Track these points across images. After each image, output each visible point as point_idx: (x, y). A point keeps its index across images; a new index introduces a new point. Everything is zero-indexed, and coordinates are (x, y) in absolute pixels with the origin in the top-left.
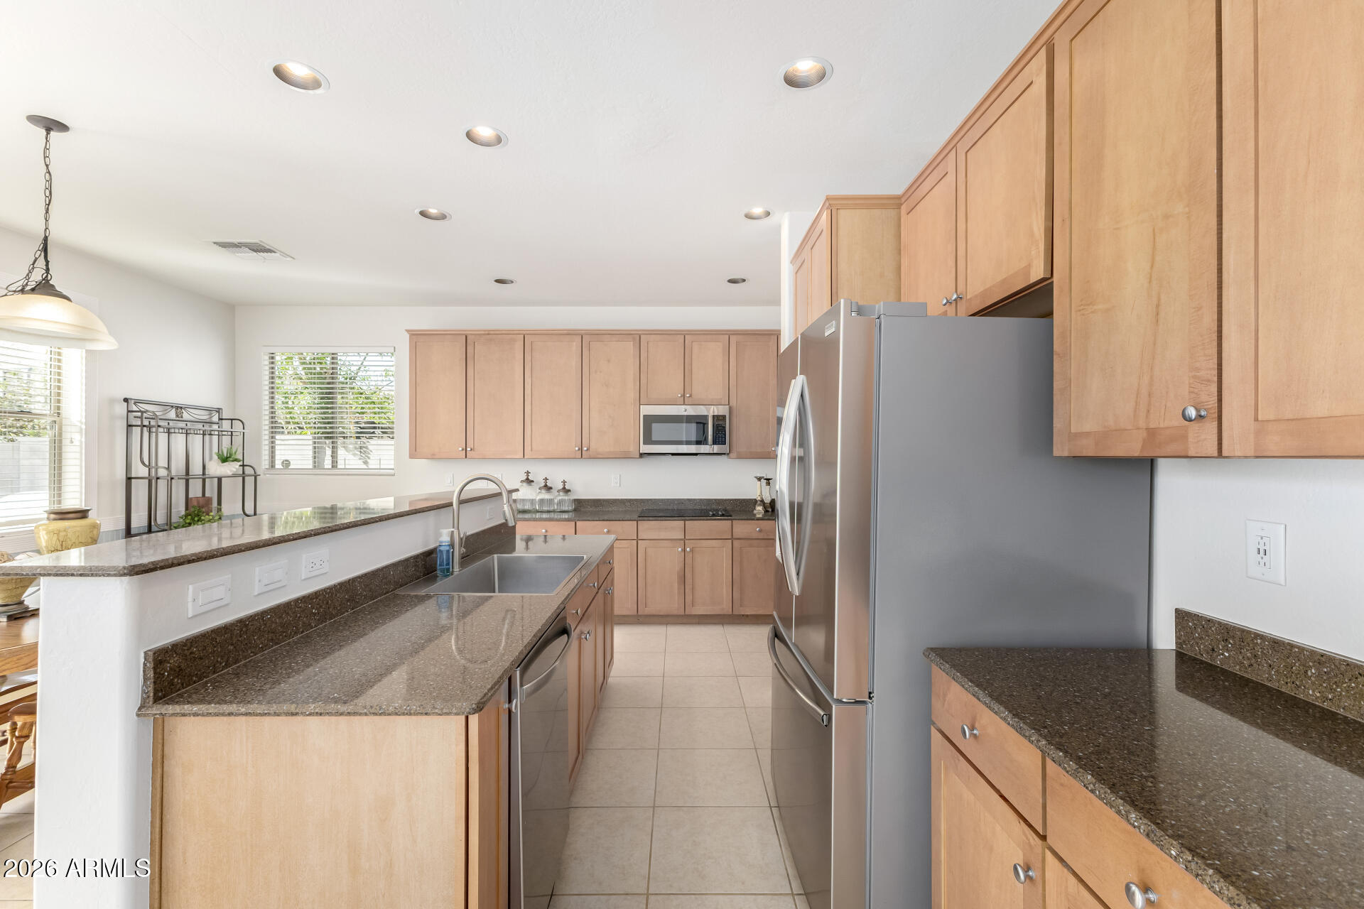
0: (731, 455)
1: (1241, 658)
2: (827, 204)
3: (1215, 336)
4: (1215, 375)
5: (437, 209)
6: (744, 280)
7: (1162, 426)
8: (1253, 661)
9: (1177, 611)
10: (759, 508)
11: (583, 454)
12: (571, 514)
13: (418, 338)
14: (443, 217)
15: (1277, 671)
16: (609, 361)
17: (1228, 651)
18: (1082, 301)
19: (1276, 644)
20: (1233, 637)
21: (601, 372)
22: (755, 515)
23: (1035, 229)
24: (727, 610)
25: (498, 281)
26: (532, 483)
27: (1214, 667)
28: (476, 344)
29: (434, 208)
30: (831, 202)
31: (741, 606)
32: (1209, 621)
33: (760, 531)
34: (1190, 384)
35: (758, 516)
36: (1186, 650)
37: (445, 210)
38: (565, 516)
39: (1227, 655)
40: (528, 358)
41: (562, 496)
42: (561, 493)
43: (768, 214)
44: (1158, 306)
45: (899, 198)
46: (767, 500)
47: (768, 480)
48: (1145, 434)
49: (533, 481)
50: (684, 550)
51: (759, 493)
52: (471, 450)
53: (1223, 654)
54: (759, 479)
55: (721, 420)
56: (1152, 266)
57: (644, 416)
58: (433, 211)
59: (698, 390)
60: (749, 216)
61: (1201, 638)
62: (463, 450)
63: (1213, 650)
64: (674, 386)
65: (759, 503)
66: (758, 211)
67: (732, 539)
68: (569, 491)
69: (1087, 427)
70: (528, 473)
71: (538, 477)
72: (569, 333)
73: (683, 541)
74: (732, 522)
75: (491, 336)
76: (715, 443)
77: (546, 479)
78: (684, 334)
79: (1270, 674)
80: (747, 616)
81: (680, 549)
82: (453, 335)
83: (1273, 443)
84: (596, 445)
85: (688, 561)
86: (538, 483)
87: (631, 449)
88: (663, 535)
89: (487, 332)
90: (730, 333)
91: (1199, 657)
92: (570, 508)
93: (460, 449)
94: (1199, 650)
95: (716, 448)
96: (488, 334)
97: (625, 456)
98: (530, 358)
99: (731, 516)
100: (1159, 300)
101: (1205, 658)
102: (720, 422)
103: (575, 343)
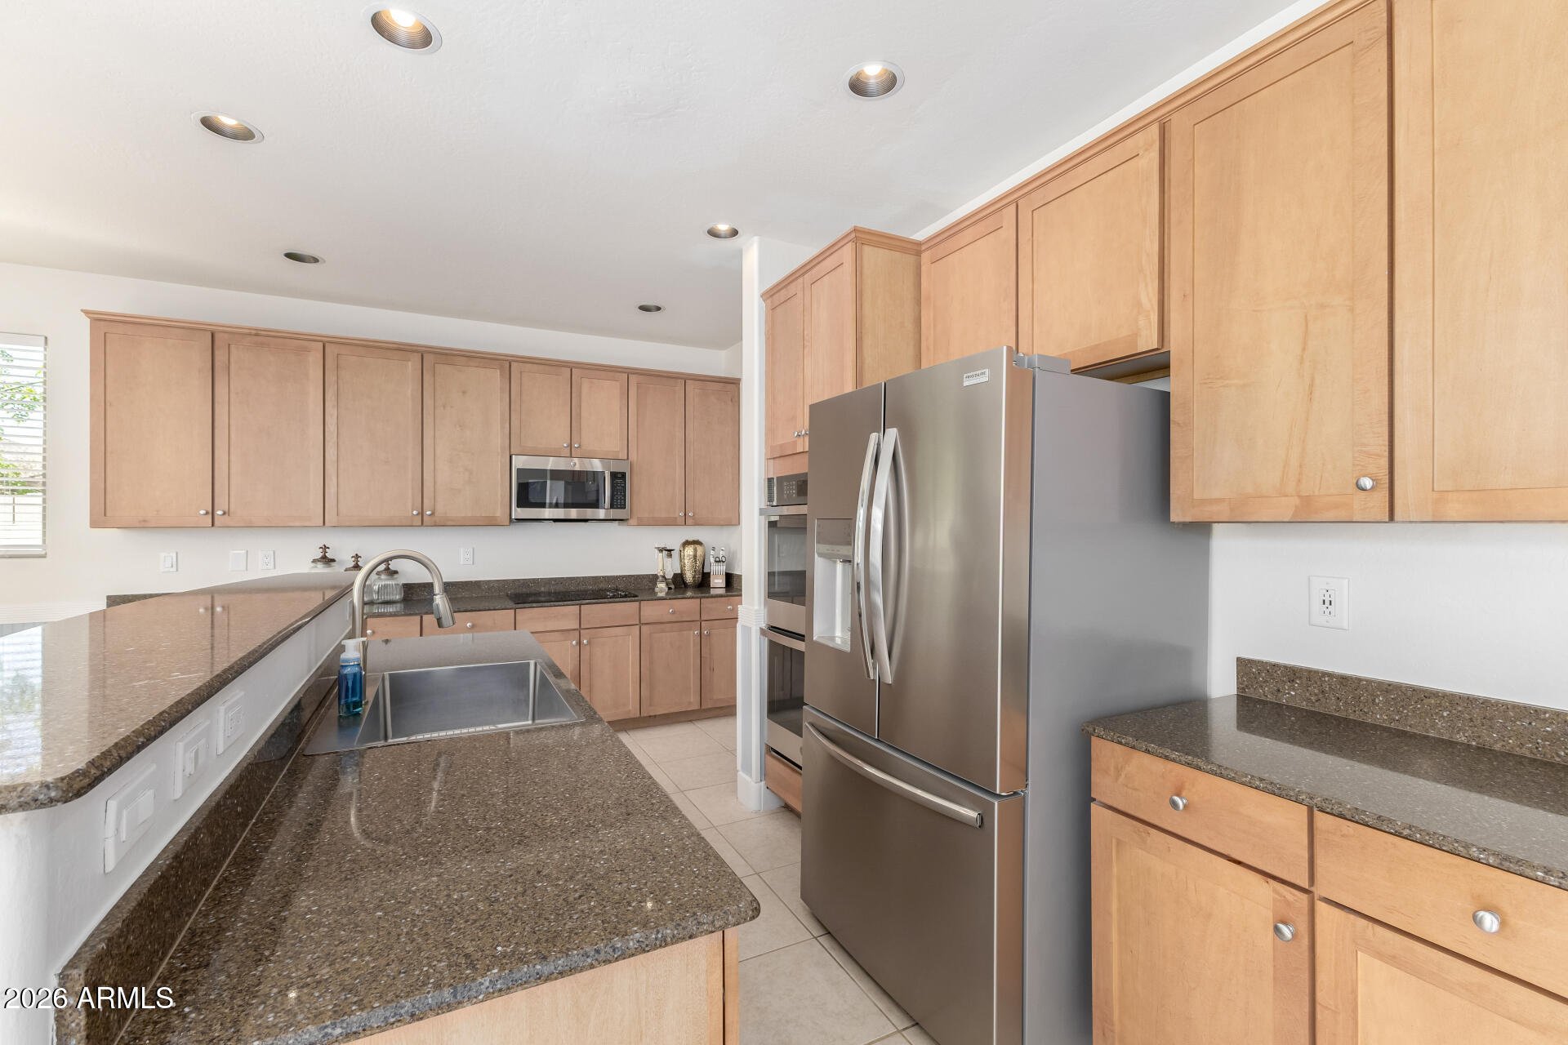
0: (631, 522)
1: (1308, 694)
2: (853, 235)
3: (1385, 417)
4: (1385, 451)
5: (238, 120)
6: (658, 309)
7: (1317, 493)
8: (1321, 696)
9: (1238, 659)
10: (661, 586)
11: (425, 519)
12: (399, 605)
13: (105, 327)
14: (245, 135)
15: (1346, 702)
16: (464, 393)
17: (1294, 690)
18: (1209, 374)
19: (1344, 680)
20: (1300, 678)
21: (452, 407)
22: (656, 594)
23: (1144, 300)
24: (635, 714)
25: (290, 256)
26: (333, 564)
27: (1280, 706)
28: (232, 347)
29: (233, 118)
30: (858, 235)
31: (651, 705)
32: (1275, 666)
33: (674, 613)
34: (1353, 457)
35: (660, 595)
36: (1250, 693)
37: (253, 124)
38: (391, 609)
39: (1293, 693)
40: (331, 378)
41: (385, 580)
42: (383, 577)
43: (734, 233)
44: (1312, 385)
45: (919, 244)
46: (669, 576)
47: (670, 551)
48: (1297, 501)
49: (333, 560)
50: (580, 643)
51: (661, 568)
52: (224, 513)
53: (1289, 693)
54: (661, 550)
55: (620, 478)
56: (1304, 349)
57: (519, 471)
58: (228, 121)
59: (589, 440)
60: (713, 233)
61: (1266, 681)
62: (207, 513)
63: (1279, 691)
64: (558, 434)
65: (661, 578)
66: (723, 227)
67: (641, 624)
68: (396, 572)
69: (1216, 494)
70: (325, 548)
71: (345, 557)
72: (402, 350)
73: (578, 632)
74: (640, 603)
75: (262, 339)
76: (612, 506)
77: (357, 556)
78: (571, 366)
79: (1338, 706)
80: (655, 716)
81: (574, 643)
82: (189, 330)
83: (1453, 509)
84: (445, 507)
85: (585, 655)
86: (342, 562)
87: (498, 514)
88: (551, 626)
89: (254, 332)
90: (629, 372)
91: (1263, 698)
92: (398, 597)
93: (202, 512)
94: (1266, 692)
95: (614, 513)
96: (256, 335)
97: (490, 523)
98: (335, 378)
99: (636, 596)
100: (1313, 380)
101: (1270, 698)
102: (618, 478)
103: (410, 363)
